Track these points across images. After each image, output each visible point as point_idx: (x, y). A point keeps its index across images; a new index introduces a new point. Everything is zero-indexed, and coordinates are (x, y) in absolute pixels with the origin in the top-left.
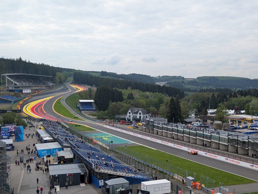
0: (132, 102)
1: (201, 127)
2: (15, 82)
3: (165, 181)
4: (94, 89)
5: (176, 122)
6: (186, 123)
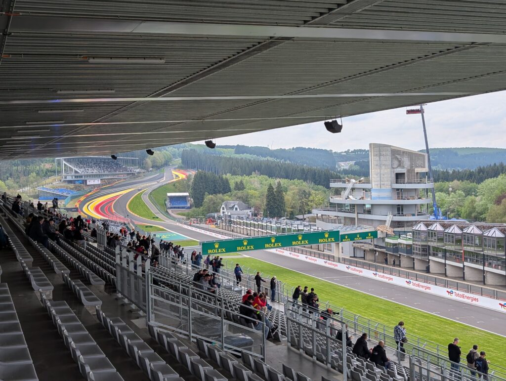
2: (76, 169)
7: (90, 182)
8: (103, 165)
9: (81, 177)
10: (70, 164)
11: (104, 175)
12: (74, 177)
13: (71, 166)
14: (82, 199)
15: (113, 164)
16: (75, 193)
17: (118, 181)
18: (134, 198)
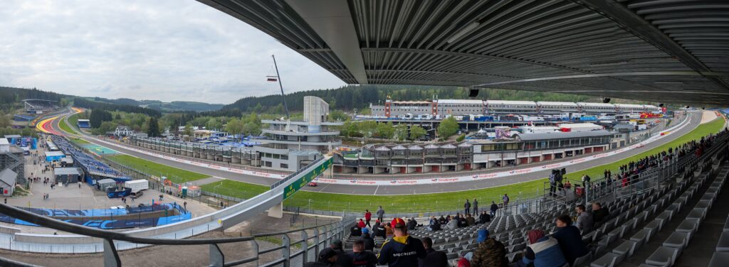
0: (119, 121)
1: (173, 139)
2: (31, 106)
3: (144, 180)
4: (90, 111)
5: (154, 136)
6: (163, 137)
7: (38, 112)
9: (34, 110)
11: (43, 109)
12: (30, 110)
13: (29, 104)
17: (50, 112)
18: (60, 122)
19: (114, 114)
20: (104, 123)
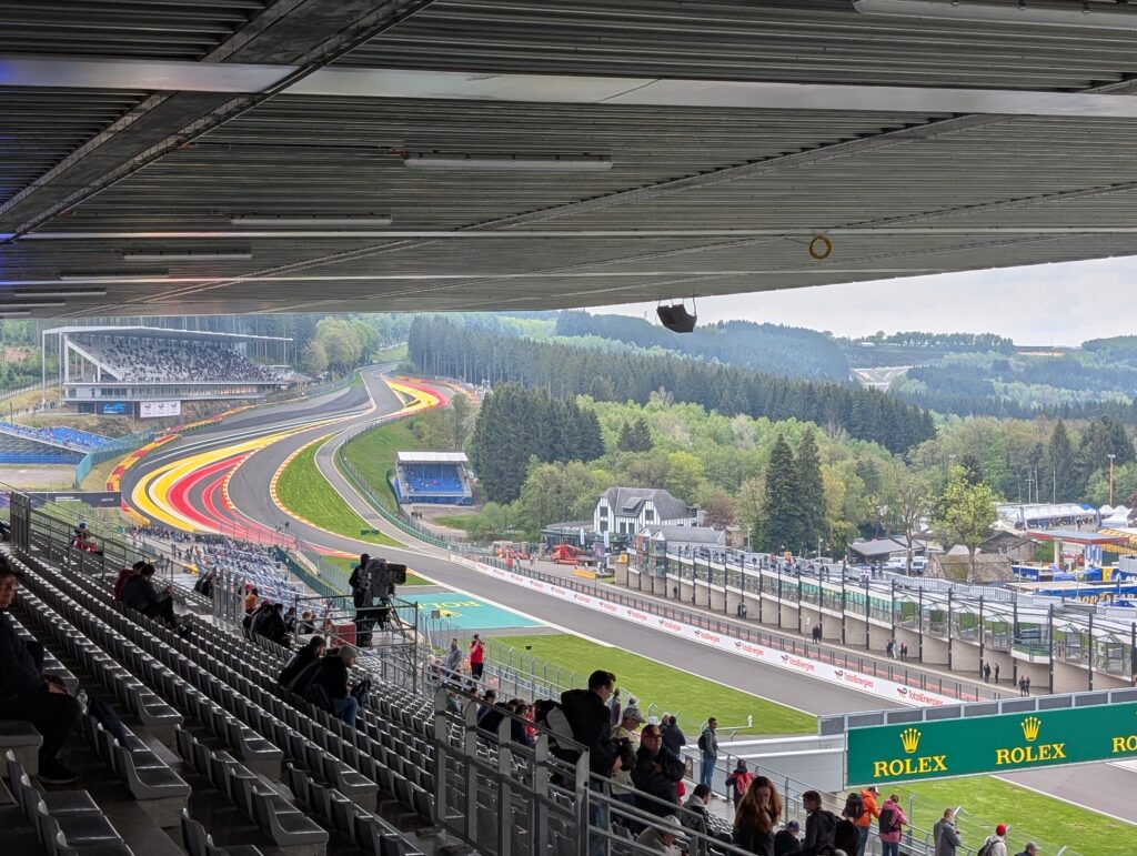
2: (105, 367)
6: (859, 559)
7: (152, 409)
8: (185, 357)
9: (121, 391)
10: (89, 352)
11: (189, 388)
12: (98, 393)
13: (89, 358)
14: (128, 462)
15: (215, 355)
16: (105, 443)
17: (233, 407)
18: (289, 466)
19: (613, 416)
20: (540, 472)
